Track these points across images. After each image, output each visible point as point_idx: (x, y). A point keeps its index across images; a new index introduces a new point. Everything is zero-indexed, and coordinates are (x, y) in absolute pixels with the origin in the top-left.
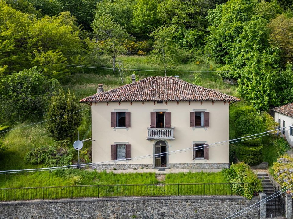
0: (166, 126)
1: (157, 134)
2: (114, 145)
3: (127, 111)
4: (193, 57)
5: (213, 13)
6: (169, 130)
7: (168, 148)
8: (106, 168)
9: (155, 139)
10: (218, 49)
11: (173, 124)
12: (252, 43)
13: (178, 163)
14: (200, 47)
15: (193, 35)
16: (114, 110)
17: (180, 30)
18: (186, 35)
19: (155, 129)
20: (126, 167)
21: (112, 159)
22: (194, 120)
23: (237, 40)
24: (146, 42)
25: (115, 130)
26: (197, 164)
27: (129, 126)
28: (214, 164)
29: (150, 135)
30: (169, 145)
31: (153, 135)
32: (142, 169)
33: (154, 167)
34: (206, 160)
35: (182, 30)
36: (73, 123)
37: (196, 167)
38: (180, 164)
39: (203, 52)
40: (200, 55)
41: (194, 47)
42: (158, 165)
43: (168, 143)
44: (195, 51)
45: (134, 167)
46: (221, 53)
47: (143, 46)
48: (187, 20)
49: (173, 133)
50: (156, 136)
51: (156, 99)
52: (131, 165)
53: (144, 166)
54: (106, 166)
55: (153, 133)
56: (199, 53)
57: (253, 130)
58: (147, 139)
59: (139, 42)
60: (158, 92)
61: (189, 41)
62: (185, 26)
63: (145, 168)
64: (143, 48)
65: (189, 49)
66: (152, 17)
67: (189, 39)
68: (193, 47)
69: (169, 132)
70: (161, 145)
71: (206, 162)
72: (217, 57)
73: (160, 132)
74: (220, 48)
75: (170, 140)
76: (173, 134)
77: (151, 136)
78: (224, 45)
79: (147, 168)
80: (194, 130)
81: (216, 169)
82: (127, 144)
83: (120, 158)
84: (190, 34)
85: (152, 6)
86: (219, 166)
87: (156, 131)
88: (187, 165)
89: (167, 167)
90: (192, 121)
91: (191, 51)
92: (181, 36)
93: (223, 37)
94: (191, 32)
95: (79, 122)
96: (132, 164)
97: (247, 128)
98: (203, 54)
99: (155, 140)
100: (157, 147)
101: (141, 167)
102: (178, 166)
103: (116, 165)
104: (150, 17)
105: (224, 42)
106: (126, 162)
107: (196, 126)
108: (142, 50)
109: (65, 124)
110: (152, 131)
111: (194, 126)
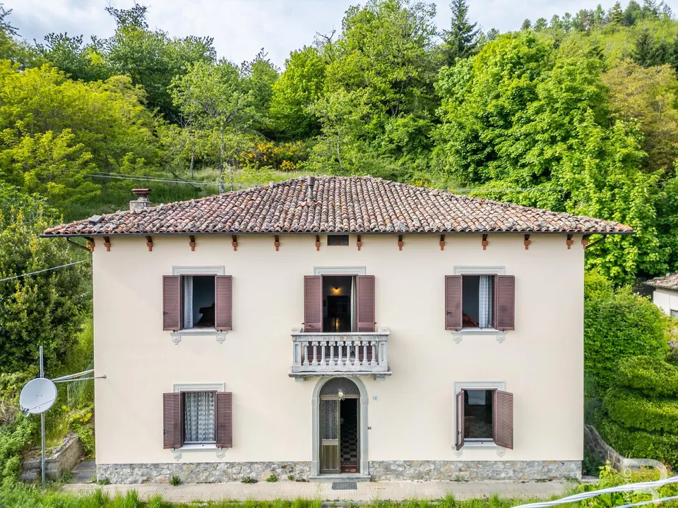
0: (359, 325)
1: (328, 355)
2: (175, 395)
3: (220, 273)
4: (407, 173)
5: (452, 75)
6: (372, 339)
7: (367, 403)
8: (145, 478)
9: (318, 375)
10: (469, 147)
11: (385, 319)
12: (568, 118)
13: (401, 458)
14: (421, 152)
15: (405, 126)
16: (174, 268)
17: (375, 116)
18: (388, 128)
19: (320, 338)
20: (217, 473)
21: (166, 446)
22: (458, 306)
23: (522, 118)
24: (299, 143)
25: (177, 342)
26: (468, 465)
27: (228, 325)
28: (530, 464)
29: (302, 362)
30: (368, 393)
31: (310, 359)
32: (274, 479)
33: (314, 472)
34: (501, 449)
35: (379, 117)
36: (48, 318)
37: (465, 474)
38: (410, 464)
39: (428, 164)
40: (421, 170)
41: (408, 154)
42: (331, 466)
43: (364, 387)
44: (410, 162)
45: (246, 473)
46: (476, 157)
47: (294, 152)
48: (389, 96)
49: (384, 351)
50: (323, 361)
51: (322, 228)
52: (232, 465)
53: (279, 471)
54: (145, 470)
55: (312, 352)
56: (417, 167)
57: (639, 342)
58: (290, 376)
59: (285, 143)
60: (331, 211)
61: (396, 139)
62: (385, 108)
63: (285, 476)
64: (292, 156)
65: (396, 159)
66: (313, 91)
67: (395, 136)
68: (405, 154)
69: (369, 348)
70: (341, 394)
71: (501, 454)
72: (466, 167)
73: (336, 348)
74: (474, 146)
75: (375, 376)
76: (385, 357)
77: (306, 361)
78: (486, 135)
79: (291, 478)
80: (458, 341)
81: (538, 481)
82: (221, 390)
83: (197, 439)
84: (398, 123)
85: (313, 69)
86: (549, 471)
87: (324, 344)
88: (432, 467)
89: (363, 473)
90: (452, 309)
91: (400, 162)
92: (376, 129)
93: (482, 118)
94: (400, 121)
95: (73, 315)
96: (239, 464)
97: (619, 333)
98: (428, 167)
99: (319, 378)
100: (327, 402)
101: (268, 474)
102: (401, 469)
103: (180, 466)
104: (310, 93)
105: (483, 129)
106: (214, 453)
107: (463, 327)
108: (290, 159)
109: (20, 320)
110: (310, 343)
111: (457, 328)
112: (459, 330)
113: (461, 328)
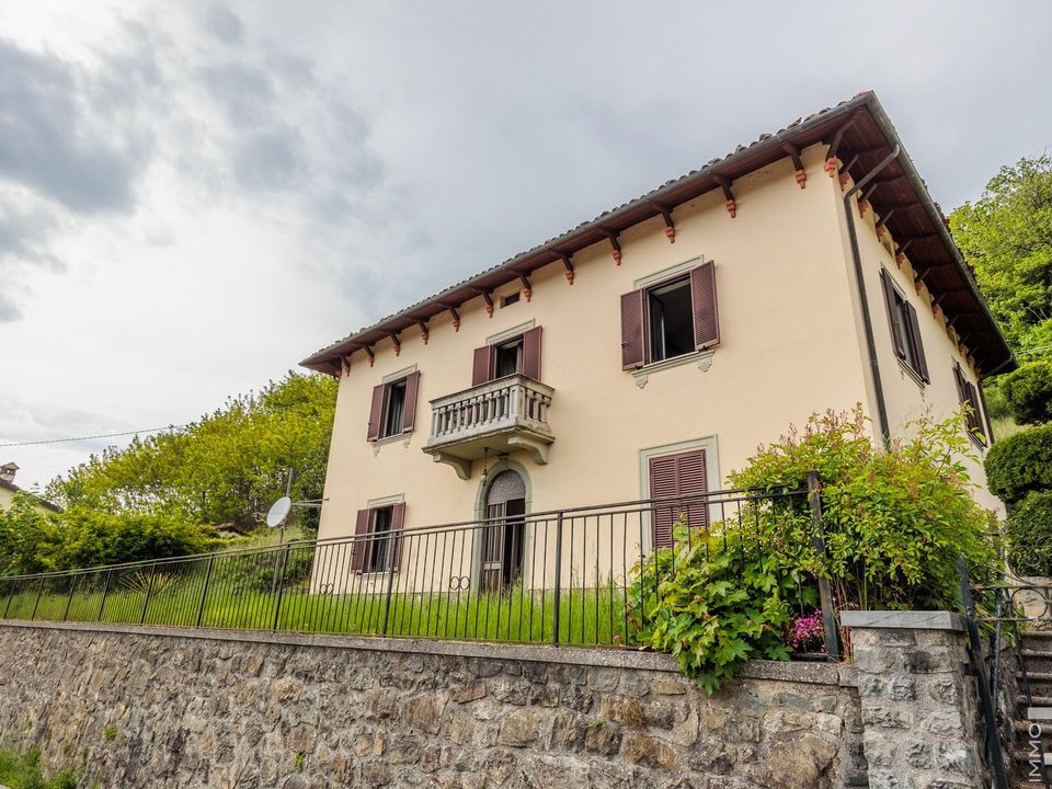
1: (462, 420)
2: (366, 512)
3: (413, 371)
16: (384, 378)
21: (351, 571)
22: (639, 331)
25: (377, 453)
27: (411, 425)
29: (439, 431)
31: (447, 428)
55: (447, 420)
73: (470, 408)
77: (442, 432)
80: (643, 384)
82: (400, 502)
90: (629, 339)
100: (494, 506)
111: (638, 364)
112: (641, 367)
113: (643, 362)
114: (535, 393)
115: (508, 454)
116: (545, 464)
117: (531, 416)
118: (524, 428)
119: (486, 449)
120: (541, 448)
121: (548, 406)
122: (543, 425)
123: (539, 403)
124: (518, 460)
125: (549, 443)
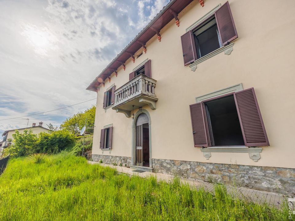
2: (103, 130)
8: (97, 160)
16: (107, 89)
20: (109, 160)
21: (100, 148)
26: (218, 168)
29: (117, 101)
32: (121, 165)
37: (217, 177)
38: (173, 162)
42: (140, 161)
45: (115, 161)
49: (140, 85)
52: (112, 157)
53: (123, 161)
54: (98, 157)
55: (120, 97)
63: (124, 164)
71: (255, 158)
79: (126, 166)
89: (150, 168)
101: (120, 162)
103: (103, 157)
110: (119, 93)
111: (192, 61)
112: (193, 62)
113: (194, 60)
114: (149, 82)
115: (142, 107)
116: (155, 109)
117: (148, 91)
118: (145, 95)
119: (133, 106)
120: (152, 103)
121: (155, 87)
122: (153, 95)
123: (151, 86)
124: (145, 109)
125: (156, 101)
